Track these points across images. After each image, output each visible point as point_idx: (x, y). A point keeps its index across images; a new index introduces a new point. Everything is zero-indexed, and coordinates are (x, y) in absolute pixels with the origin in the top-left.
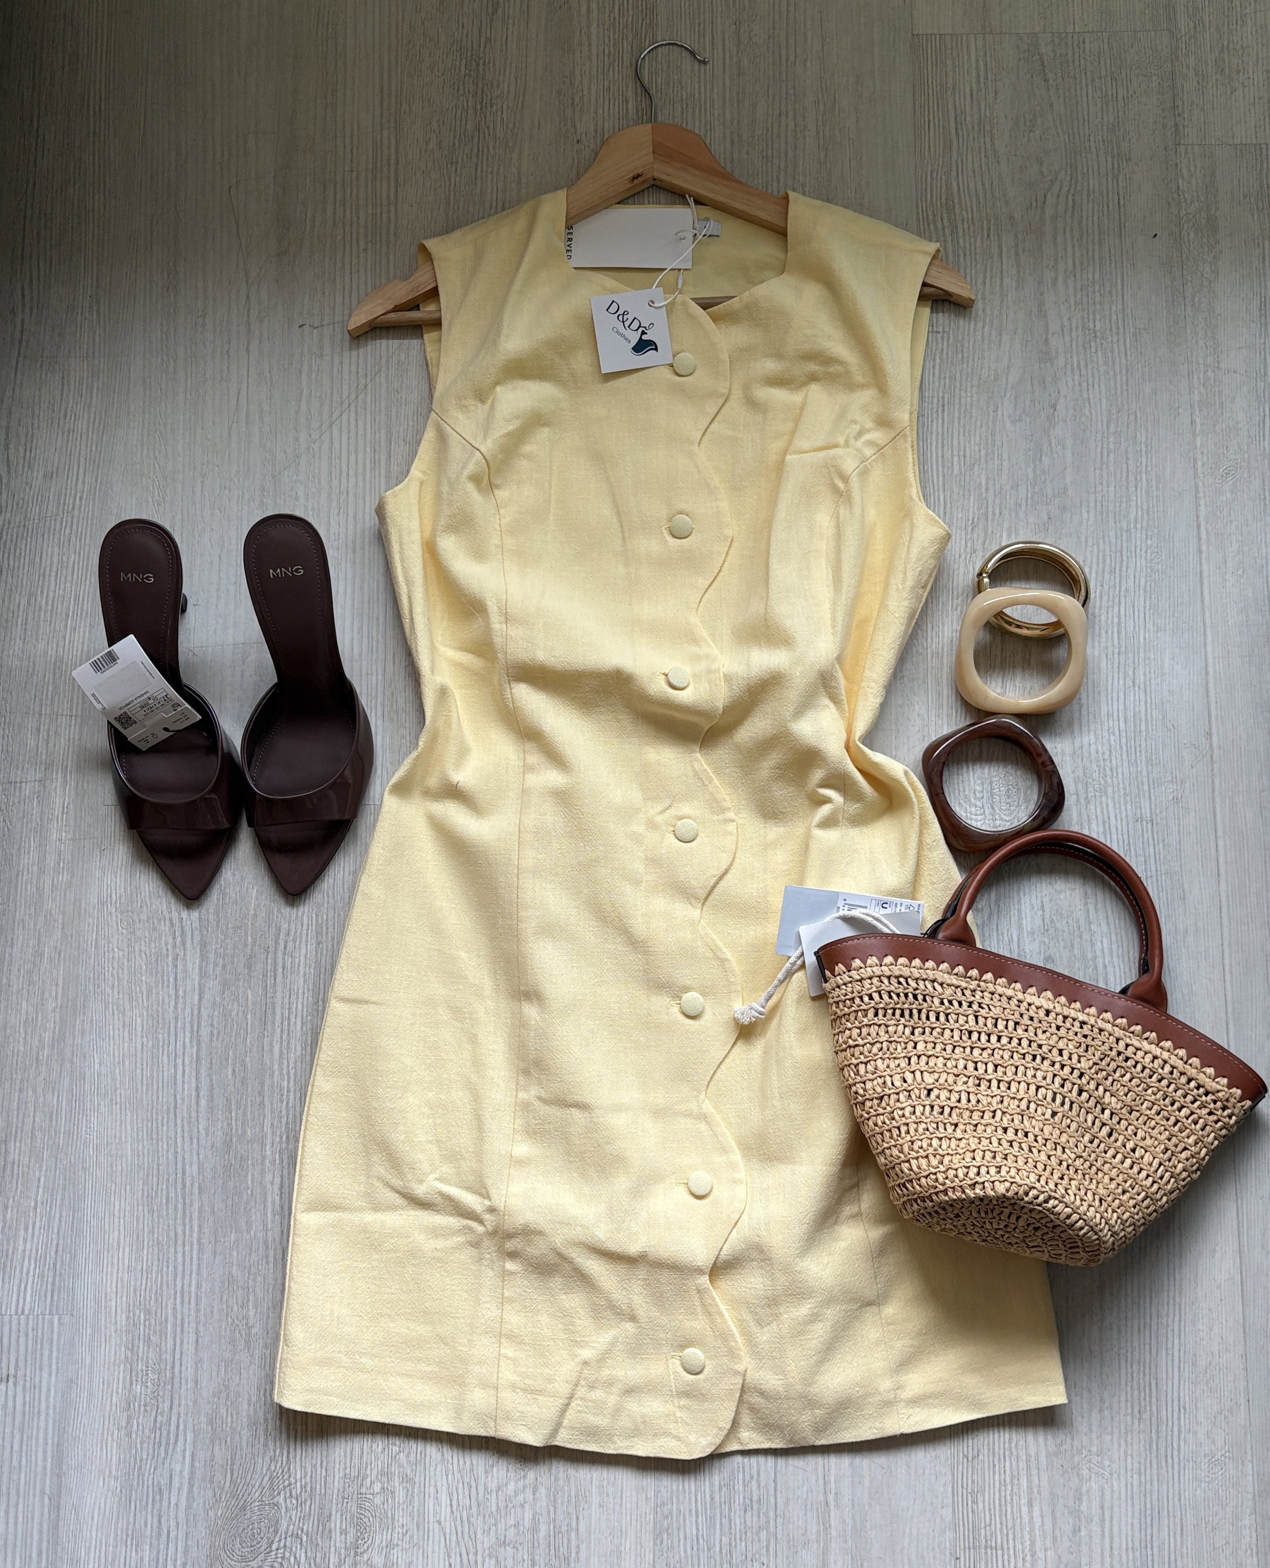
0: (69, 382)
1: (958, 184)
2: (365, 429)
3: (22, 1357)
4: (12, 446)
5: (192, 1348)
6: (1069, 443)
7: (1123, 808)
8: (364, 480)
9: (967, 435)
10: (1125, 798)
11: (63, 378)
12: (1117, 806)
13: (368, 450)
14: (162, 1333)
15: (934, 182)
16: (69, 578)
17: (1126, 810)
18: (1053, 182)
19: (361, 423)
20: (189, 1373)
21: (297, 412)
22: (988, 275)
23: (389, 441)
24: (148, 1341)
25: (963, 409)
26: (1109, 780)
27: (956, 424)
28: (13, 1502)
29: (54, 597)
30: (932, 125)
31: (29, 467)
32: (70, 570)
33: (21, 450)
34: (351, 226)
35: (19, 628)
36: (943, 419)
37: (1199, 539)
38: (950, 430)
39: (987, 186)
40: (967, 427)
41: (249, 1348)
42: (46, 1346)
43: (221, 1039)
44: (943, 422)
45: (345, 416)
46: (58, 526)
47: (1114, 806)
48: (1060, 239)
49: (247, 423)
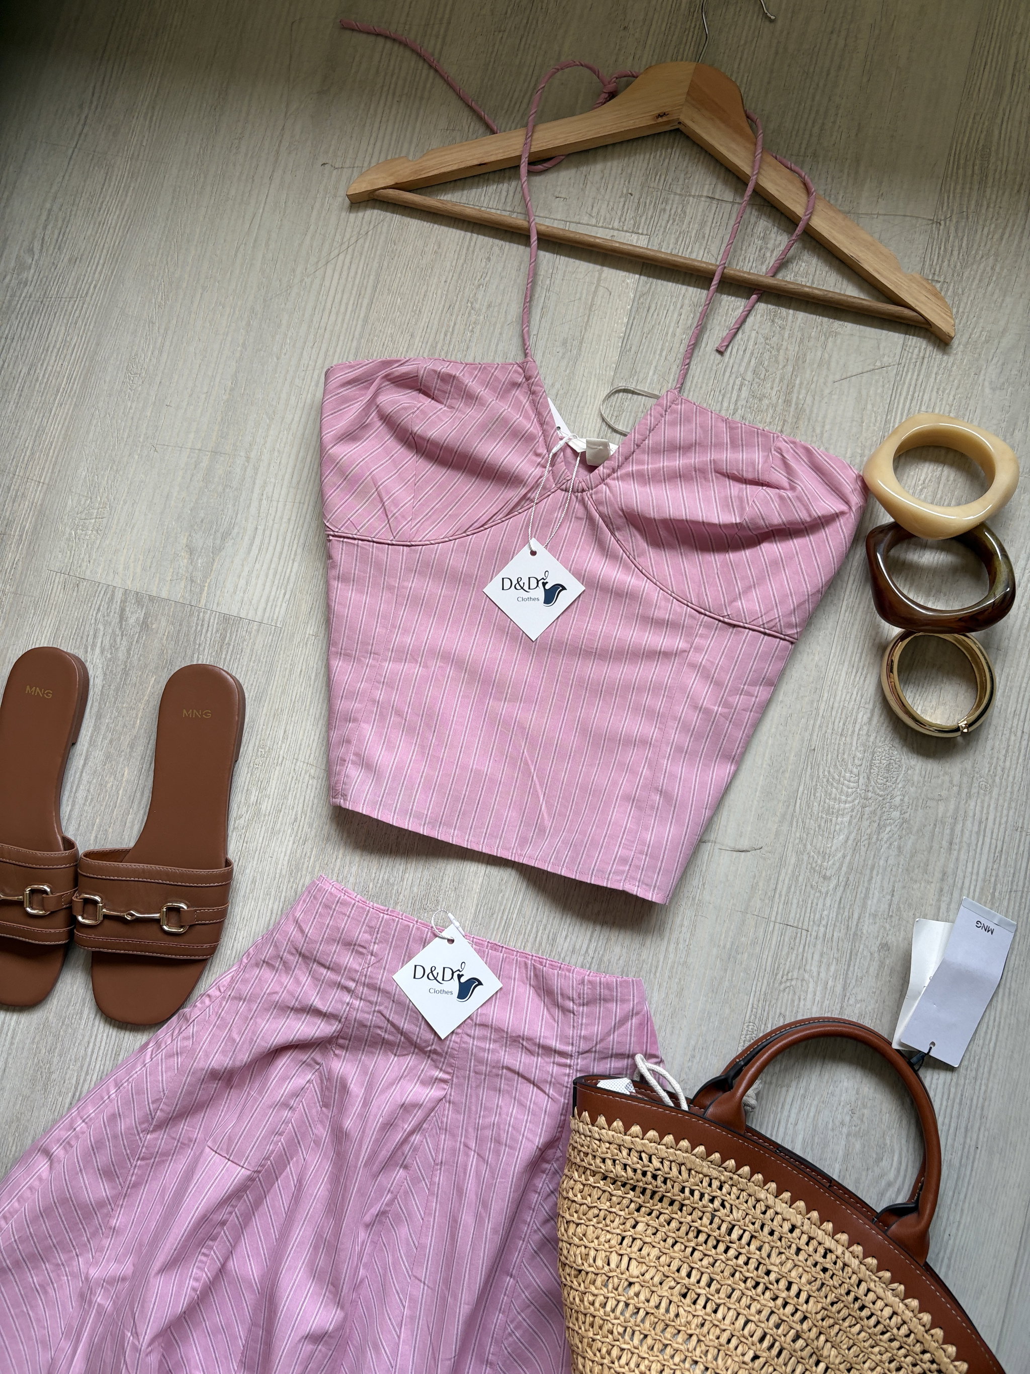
0: (110, 180)
1: (1000, 133)
2: (356, 273)
4: (50, 227)
7: (1005, 812)
8: (343, 320)
9: (940, 392)
10: (1009, 804)
11: (107, 174)
12: (999, 809)
13: (354, 292)
15: (976, 126)
16: (68, 357)
17: (1008, 816)
19: (353, 267)
21: (300, 245)
22: (1008, 230)
23: (375, 288)
25: (944, 365)
26: (997, 779)
27: (932, 380)
29: (51, 371)
30: (988, 67)
31: (59, 249)
32: (70, 351)
33: (56, 232)
34: (392, 75)
35: (16, 392)
36: (920, 371)
38: (924, 384)
40: (943, 385)
41: (45, 1090)
43: (93, 804)
44: (918, 375)
45: (341, 257)
46: (70, 307)
47: (996, 808)
49: (254, 247)
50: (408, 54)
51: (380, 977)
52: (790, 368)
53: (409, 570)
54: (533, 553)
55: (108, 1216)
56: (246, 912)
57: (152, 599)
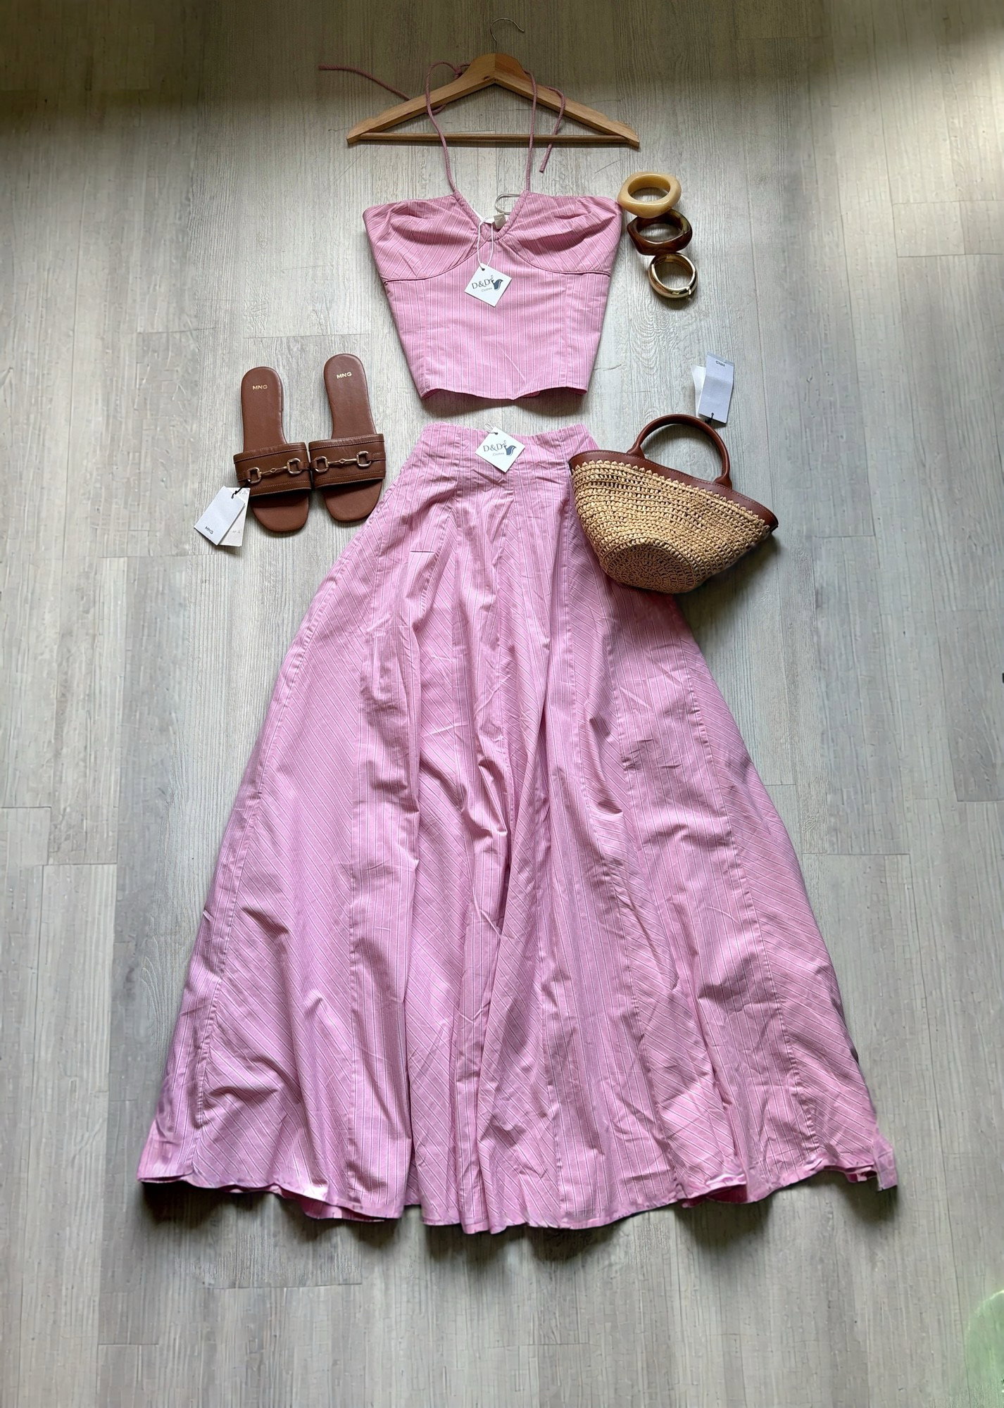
3: (212, 572)
5: (291, 566)
6: (688, 170)
14: (277, 560)
15: (623, 59)
16: (224, 242)
18: (678, 57)
20: (290, 577)
24: (270, 564)
27: (636, 162)
28: (210, 632)
29: (217, 250)
30: (622, 34)
32: (224, 239)
36: (630, 160)
37: (749, 207)
39: (649, 60)
40: (640, 162)
42: (223, 567)
44: (630, 162)
45: (351, 169)
48: (682, 82)
50: (356, 75)
51: (469, 454)
52: (574, 172)
53: (427, 289)
54: (483, 270)
55: (369, 603)
56: (394, 459)
57: (302, 337)
